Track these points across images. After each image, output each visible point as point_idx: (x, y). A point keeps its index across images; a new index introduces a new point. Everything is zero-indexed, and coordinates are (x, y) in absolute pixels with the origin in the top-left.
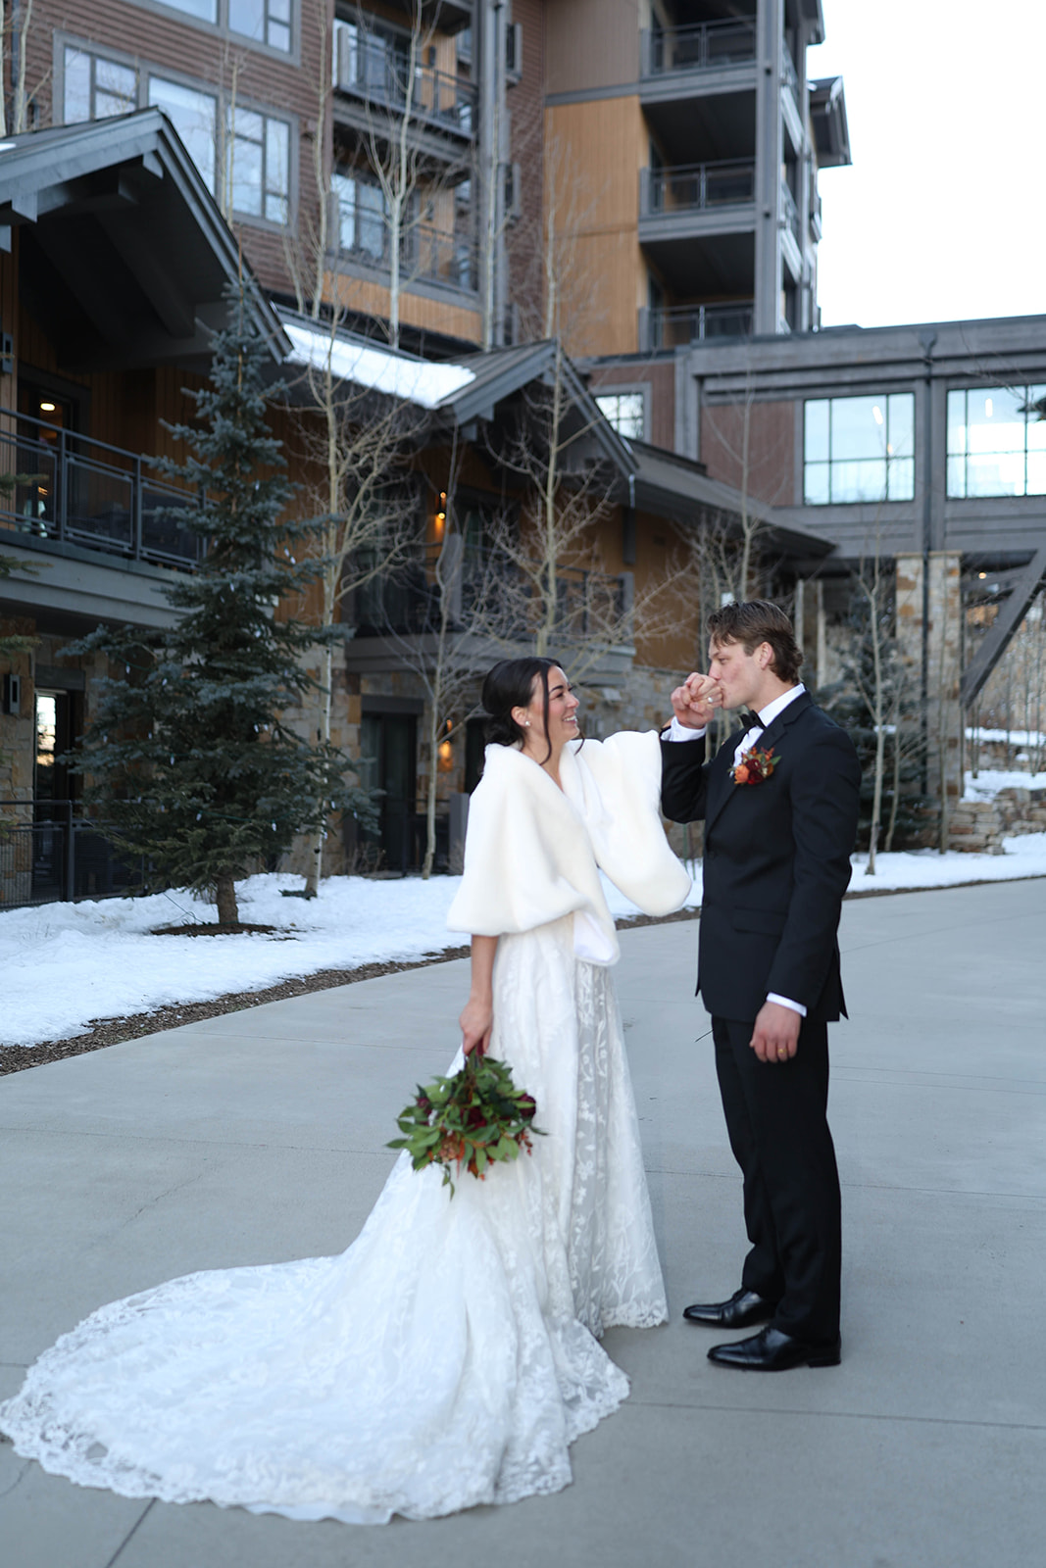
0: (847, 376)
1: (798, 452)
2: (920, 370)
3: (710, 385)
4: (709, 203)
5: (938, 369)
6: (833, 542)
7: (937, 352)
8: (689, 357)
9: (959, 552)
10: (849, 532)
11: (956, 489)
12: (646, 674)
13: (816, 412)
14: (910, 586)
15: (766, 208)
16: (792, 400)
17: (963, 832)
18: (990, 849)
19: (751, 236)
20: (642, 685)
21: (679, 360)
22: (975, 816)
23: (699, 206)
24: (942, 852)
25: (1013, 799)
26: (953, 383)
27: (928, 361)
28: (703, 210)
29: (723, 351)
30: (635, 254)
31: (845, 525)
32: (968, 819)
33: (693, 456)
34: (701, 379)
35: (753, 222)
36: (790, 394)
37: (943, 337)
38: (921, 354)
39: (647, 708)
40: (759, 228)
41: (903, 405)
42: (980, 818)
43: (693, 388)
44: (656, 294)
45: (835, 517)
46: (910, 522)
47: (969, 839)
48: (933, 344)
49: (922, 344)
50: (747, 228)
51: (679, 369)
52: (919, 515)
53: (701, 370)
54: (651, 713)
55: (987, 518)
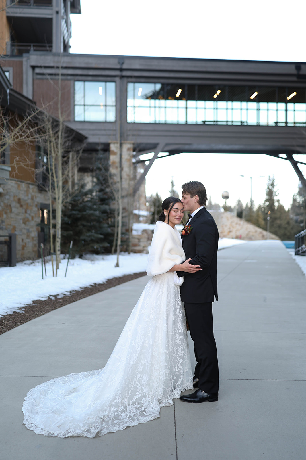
0: (91, 72)
1: (72, 101)
2: (117, 73)
3: (37, 70)
4: (35, 5)
5: (125, 73)
6: (87, 136)
7: (125, 66)
8: (28, 59)
9: (132, 142)
10: (92, 132)
11: (130, 119)
12: (14, 182)
13: (79, 85)
14: (115, 153)
15: (57, 9)
16: (70, 80)
17: (135, 245)
18: (145, 252)
19: (51, 20)
20: (12, 186)
21: (24, 60)
22: (139, 239)
23: (30, 5)
24: (129, 253)
25: (147, 233)
26: (130, 80)
27: (121, 70)
28: (32, 7)
29: (43, 57)
30: (5, 20)
31: (90, 130)
32: (137, 241)
33: (30, 97)
34: (33, 67)
35: (52, 14)
36: (69, 77)
37: (127, 61)
38: (118, 67)
39: (14, 196)
40: (54, 17)
41: (111, 86)
42: (141, 240)
43: (30, 71)
44: (13, 38)
45: (87, 126)
46: (115, 130)
47: (137, 248)
48: (123, 63)
49: (119, 63)
50: (50, 17)
51: (24, 63)
52: (118, 127)
53: (33, 64)
54: (16, 199)
55: (142, 130)
